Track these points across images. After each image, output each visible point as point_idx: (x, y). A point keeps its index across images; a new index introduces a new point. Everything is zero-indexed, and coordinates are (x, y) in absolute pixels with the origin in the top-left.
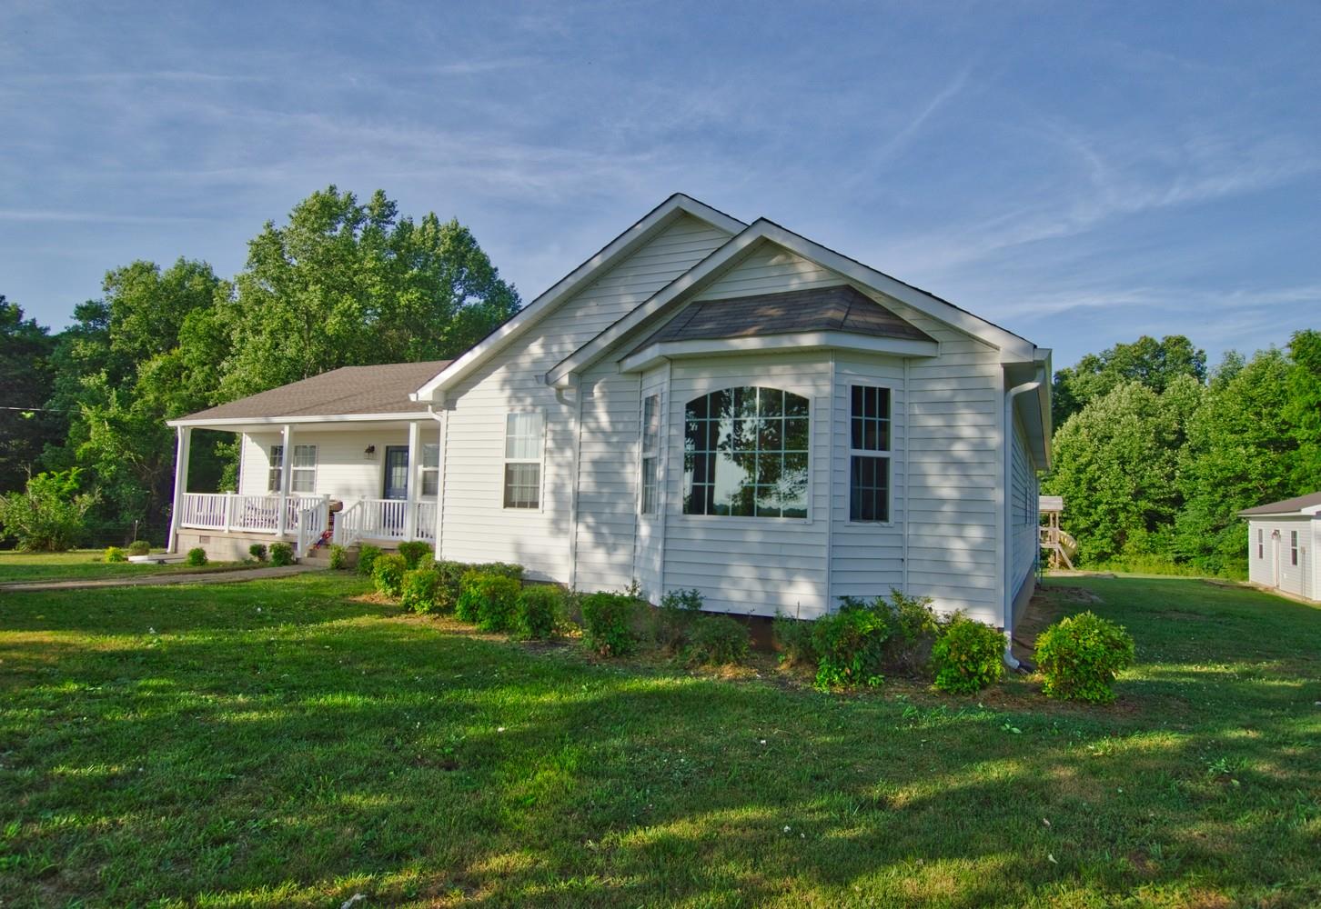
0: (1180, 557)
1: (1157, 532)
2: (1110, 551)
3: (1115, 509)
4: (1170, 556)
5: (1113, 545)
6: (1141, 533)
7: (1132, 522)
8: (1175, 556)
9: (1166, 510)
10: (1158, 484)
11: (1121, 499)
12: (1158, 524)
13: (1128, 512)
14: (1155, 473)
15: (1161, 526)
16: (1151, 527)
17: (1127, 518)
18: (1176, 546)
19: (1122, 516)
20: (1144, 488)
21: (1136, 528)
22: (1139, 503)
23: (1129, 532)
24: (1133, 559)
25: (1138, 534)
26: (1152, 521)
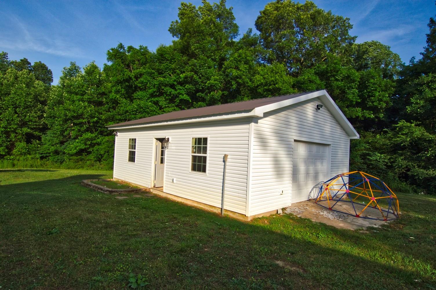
0: (43, 156)
1: (32, 144)
2: (4, 153)
3: (9, 131)
4: (38, 156)
5: (6, 150)
6: (23, 144)
7: (19, 139)
8: (40, 155)
9: (37, 133)
10: (34, 120)
11: (12, 126)
12: (32, 140)
13: (16, 133)
14: (32, 115)
15: (34, 141)
16: (28, 142)
17: (15, 136)
18: (41, 151)
19: (13, 135)
20: (27, 121)
21: (20, 142)
22: (23, 129)
23: (17, 144)
24: (18, 158)
25: (21, 145)
26: (29, 138)
